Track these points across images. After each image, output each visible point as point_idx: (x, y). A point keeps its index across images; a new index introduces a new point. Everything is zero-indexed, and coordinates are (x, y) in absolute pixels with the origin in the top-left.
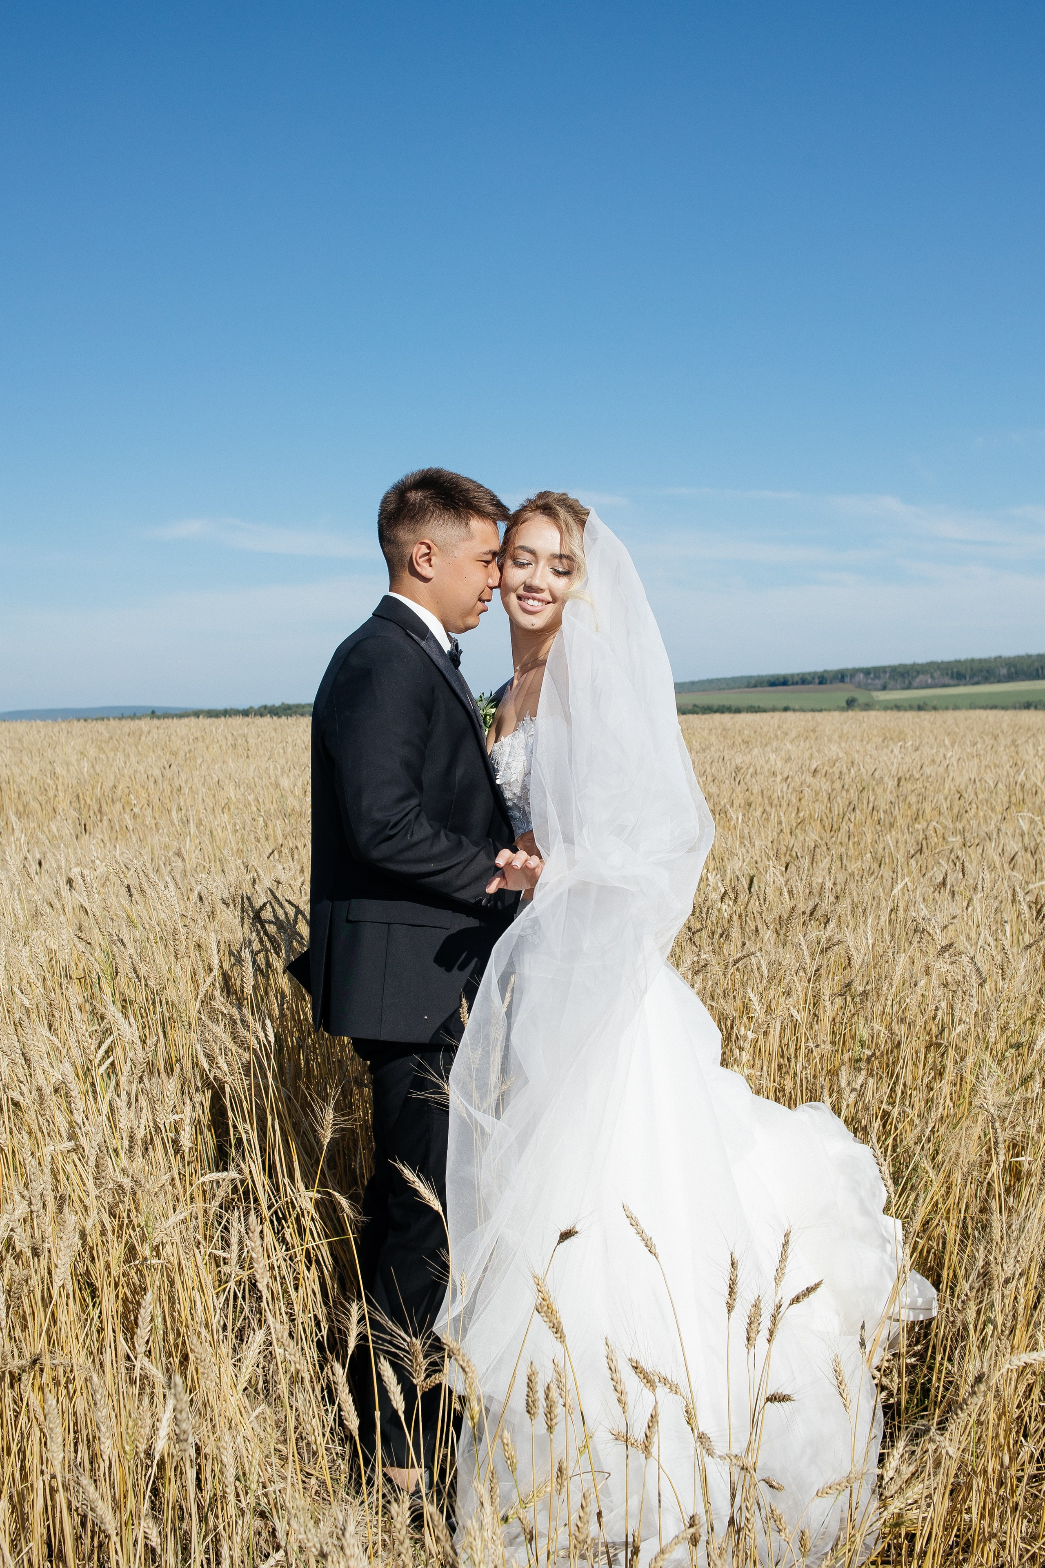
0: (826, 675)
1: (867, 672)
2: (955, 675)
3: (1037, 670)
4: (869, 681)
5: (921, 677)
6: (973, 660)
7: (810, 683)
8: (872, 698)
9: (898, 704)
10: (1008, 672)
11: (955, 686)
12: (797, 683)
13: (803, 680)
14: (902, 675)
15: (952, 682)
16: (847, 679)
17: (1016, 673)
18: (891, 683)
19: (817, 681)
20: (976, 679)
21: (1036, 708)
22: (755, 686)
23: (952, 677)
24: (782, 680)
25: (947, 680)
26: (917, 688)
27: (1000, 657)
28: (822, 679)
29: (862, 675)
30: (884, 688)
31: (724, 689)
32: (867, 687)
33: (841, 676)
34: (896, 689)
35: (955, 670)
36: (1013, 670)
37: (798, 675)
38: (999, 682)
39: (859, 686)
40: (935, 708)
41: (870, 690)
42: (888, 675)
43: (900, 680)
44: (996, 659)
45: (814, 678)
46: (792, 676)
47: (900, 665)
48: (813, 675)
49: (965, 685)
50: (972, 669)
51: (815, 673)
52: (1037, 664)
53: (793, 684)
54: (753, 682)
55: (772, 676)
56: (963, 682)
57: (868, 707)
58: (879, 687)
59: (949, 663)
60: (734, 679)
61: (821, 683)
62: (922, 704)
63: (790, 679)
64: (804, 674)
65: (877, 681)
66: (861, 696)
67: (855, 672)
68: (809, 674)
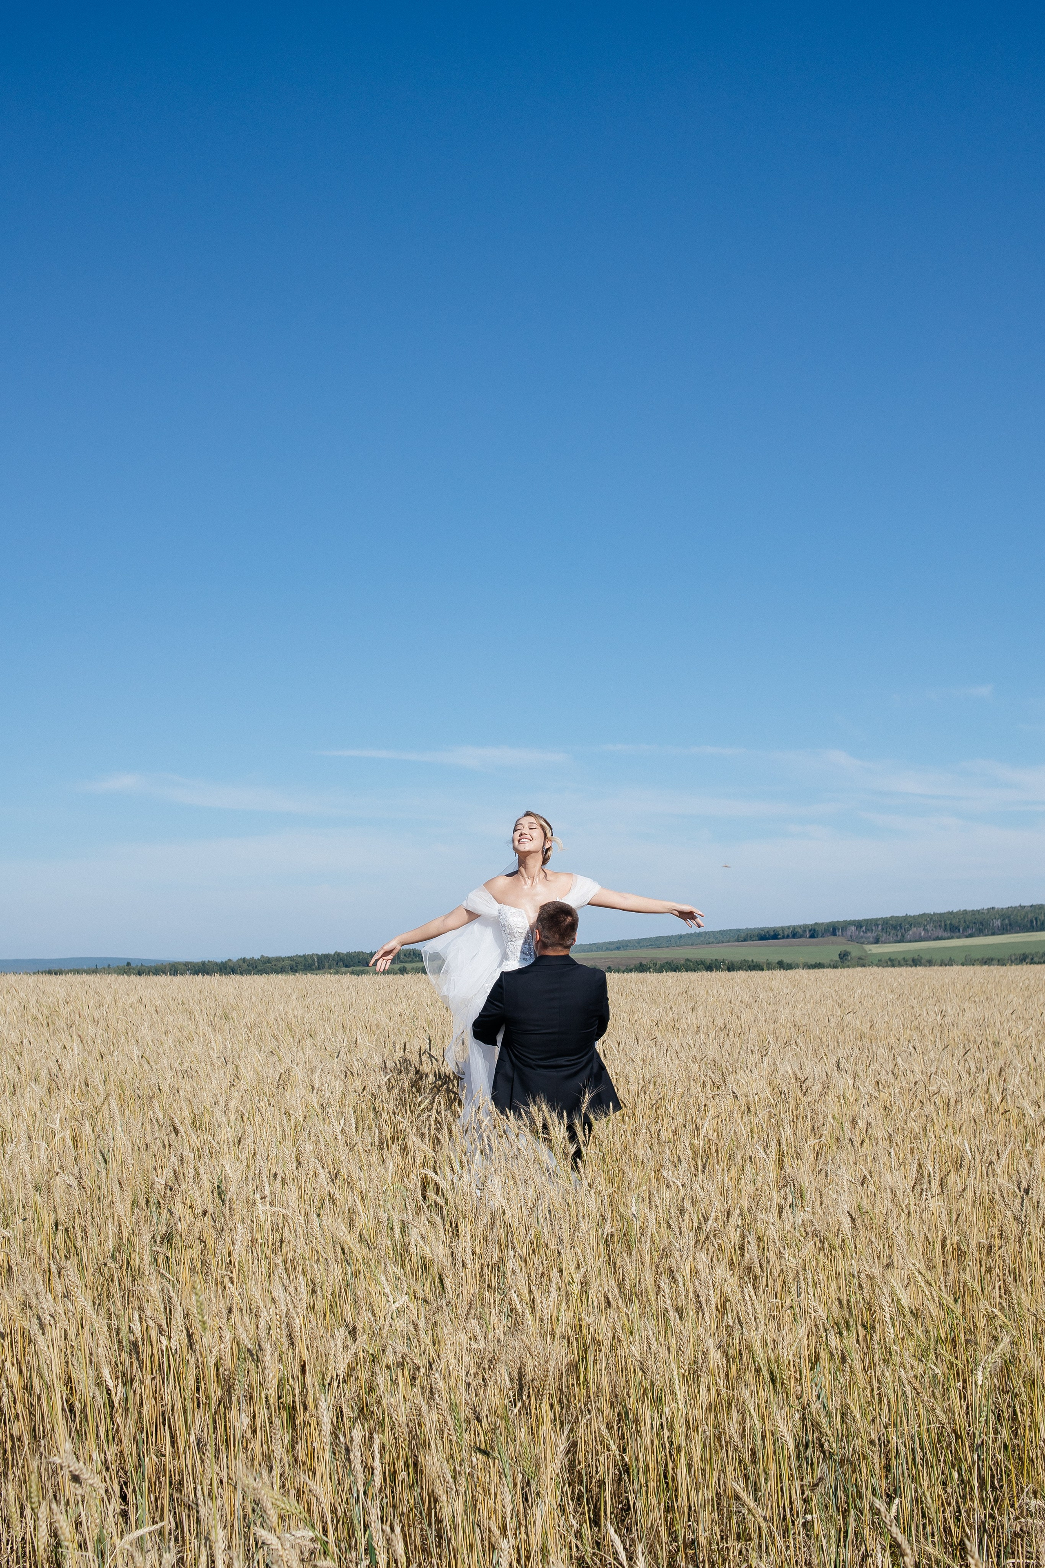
0: (817, 928)
1: (859, 924)
2: (948, 928)
3: (1032, 922)
4: (862, 934)
5: (914, 929)
6: (965, 912)
7: (801, 937)
8: (865, 951)
9: (893, 958)
10: (1002, 925)
11: (948, 938)
12: (788, 937)
13: (794, 933)
14: (895, 928)
15: (945, 935)
16: (839, 933)
17: (1010, 925)
18: (884, 936)
19: (808, 934)
20: (970, 932)
21: (1032, 962)
22: (745, 940)
23: (945, 930)
24: (772, 933)
25: (941, 933)
26: (910, 942)
27: (993, 908)
28: (813, 932)
29: (853, 928)
30: (877, 941)
31: (713, 943)
32: (860, 941)
33: (833, 929)
34: (889, 943)
35: (949, 922)
36: (1007, 921)
37: (789, 927)
38: (993, 934)
39: (851, 939)
40: (930, 963)
41: (862, 943)
42: (880, 927)
43: (892, 932)
44: (988, 909)
45: (805, 931)
46: (783, 928)
47: (892, 917)
48: (804, 928)
49: (959, 937)
50: (965, 922)
51: (806, 926)
52: (1030, 916)
53: (783, 937)
54: (743, 935)
55: (762, 929)
56: (958, 934)
57: (862, 962)
58: (871, 939)
59: (940, 914)
60: (722, 932)
61: (812, 936)
62: (916, 957)
63: (780, 932)
64: (794, 927)
65: (869, 934)
66: (854, 950)
67: (846, 925)
68: (800, 927)
